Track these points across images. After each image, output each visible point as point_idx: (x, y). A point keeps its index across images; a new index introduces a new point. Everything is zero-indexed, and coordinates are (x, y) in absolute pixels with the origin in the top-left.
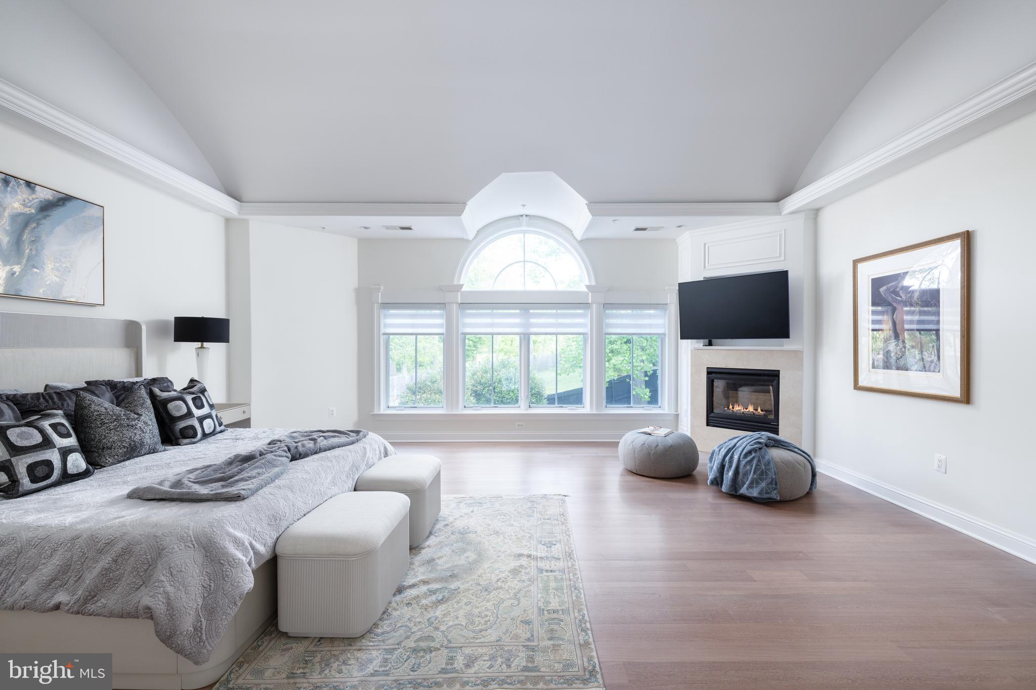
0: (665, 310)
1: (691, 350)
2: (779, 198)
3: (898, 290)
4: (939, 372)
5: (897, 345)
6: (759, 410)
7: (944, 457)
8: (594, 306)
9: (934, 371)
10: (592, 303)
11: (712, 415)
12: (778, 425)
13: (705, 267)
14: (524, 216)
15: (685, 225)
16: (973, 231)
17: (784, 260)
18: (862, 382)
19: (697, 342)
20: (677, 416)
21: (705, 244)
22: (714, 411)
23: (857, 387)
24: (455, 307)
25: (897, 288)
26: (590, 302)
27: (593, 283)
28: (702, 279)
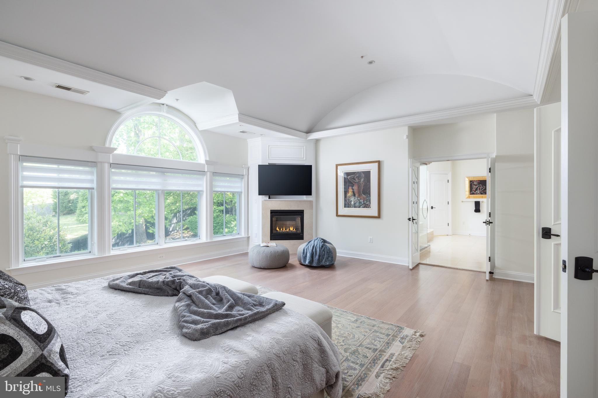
0: (243, 178)
1: (262, 201)
2: (309, 132)
3: (355, 178)
4: (370, 208)
5: (355, 199)
6: (294, 230)
7: (372, 237)
8: (208, 173)
9: (368, 208)
10: (207, 171)
11: (272, 234)
12: (303, 235)
13: (269, 158)
14: (165, 105)
15: (265, 135)
16: (381, 161)
17: (306, 160)
18: (339, 214)
19: (265, 197)
20: (248, 238)
21: (269, 146)
22: (273, 232)
23: (337, 215)
24: (107, 166)
25: (354, 177)
26: (206, 171)
27: (208, 159)
28: (268, 164)
